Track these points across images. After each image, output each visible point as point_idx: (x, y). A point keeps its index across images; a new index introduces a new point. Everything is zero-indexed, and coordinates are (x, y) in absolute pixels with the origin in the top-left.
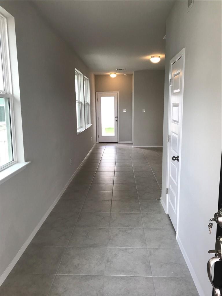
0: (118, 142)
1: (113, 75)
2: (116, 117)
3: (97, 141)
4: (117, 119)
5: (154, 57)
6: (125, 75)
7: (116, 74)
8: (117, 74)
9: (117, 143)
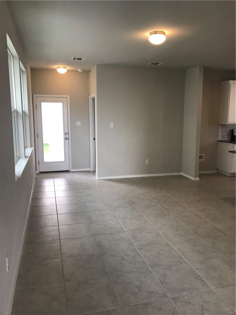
0: (70, 171)
1: (62, 70)
2: (65, 134)
3: (36, 170)
4: (67, 136)
5: (156, 33)
6: (79, 70)
7: (66, 68)
8: (68, 68)
9: (68, 171)
